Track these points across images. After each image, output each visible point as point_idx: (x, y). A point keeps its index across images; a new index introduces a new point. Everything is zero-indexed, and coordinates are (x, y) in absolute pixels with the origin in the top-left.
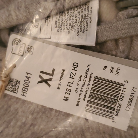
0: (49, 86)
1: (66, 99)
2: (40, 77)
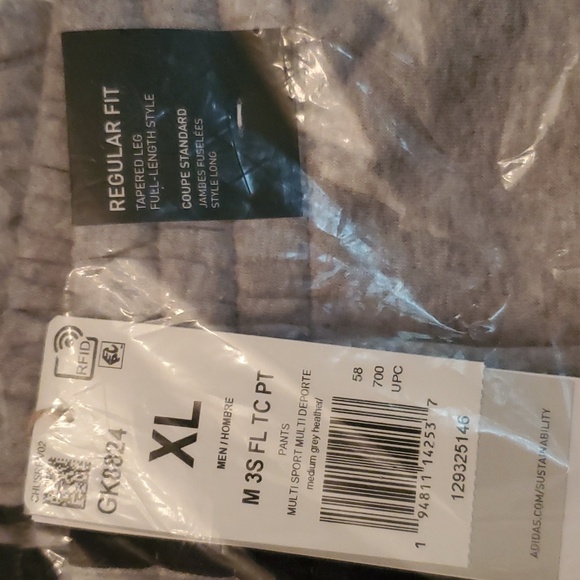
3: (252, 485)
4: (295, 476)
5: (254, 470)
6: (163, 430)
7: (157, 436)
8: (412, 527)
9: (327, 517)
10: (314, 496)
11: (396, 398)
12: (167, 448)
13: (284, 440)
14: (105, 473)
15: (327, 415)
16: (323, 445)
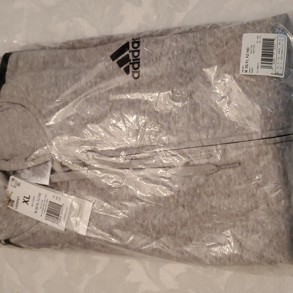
0: (28, 204)
1: (36, 212)
2: (24, 199)
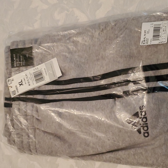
3: (29, 84)
4: (32, 81)
5: (29, 83)
6: (20, 83)
7: (19, 84)
8: (44, 80)
9: (37, 83)
10: (35, 82)
11: (38, 70)
12: (21, 85)
13: (30, 79)
14: (17, 90)
15: (33, 75)
16: (34, 77)
